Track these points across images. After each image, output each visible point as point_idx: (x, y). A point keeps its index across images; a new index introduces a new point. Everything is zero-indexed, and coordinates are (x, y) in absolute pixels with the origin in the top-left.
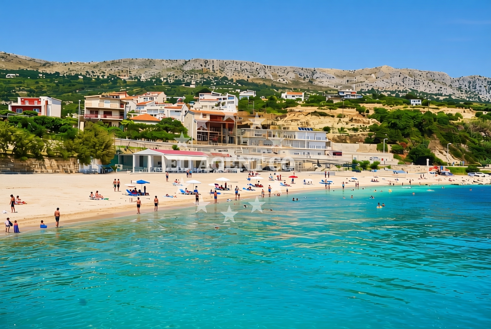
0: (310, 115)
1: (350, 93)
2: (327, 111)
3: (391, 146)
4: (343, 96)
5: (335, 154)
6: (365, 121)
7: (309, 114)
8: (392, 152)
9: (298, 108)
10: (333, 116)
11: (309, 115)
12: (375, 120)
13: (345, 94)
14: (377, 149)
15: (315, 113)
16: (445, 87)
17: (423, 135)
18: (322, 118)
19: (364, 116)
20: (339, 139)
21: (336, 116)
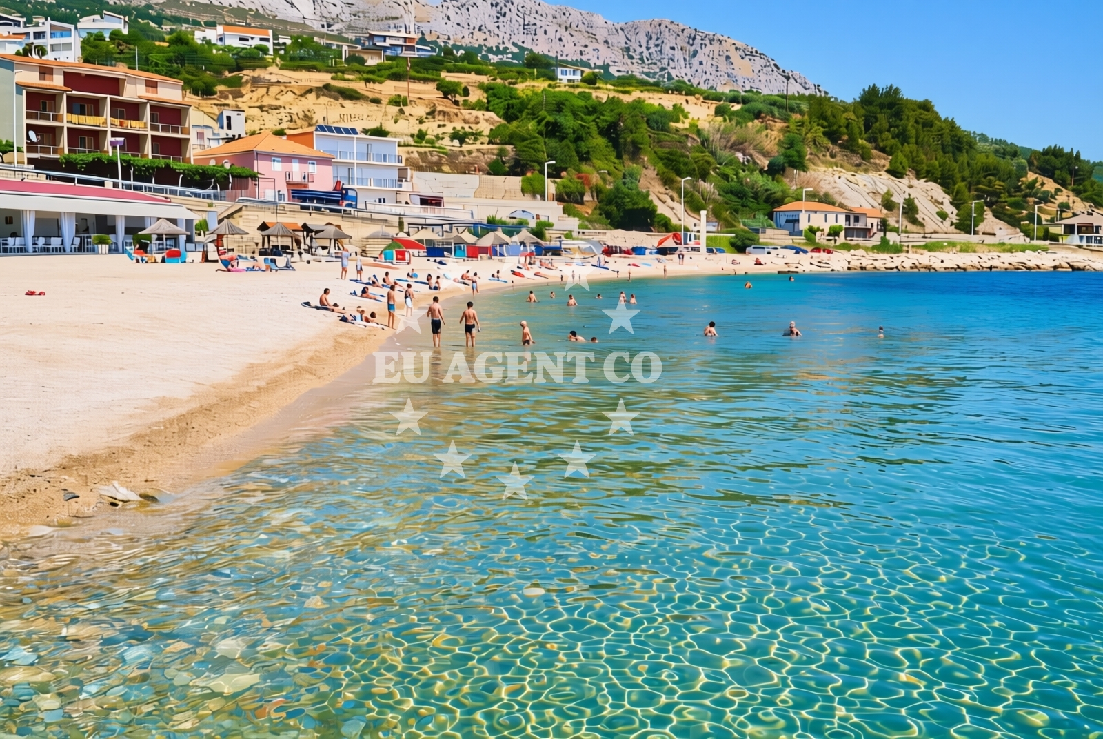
0: (312, 96)
1: (401, 42)
2: (359, 86)
3: (555, 182)
4: (385, 48)
5: (425, 201)
6: (467, 117)
7: (310, 91)
8: (559, 198)
9: (273, 73)
10: (376, 101)
11: (309, 96)
12: (492, 114)
13: (388, 42)
14: (523, 191)
15: (326, 90)
16: (596, 46)
17: (619, 157)
18: (348, 103)
19: (456, 103)
20: (423, 162)
21: (385, 101)
